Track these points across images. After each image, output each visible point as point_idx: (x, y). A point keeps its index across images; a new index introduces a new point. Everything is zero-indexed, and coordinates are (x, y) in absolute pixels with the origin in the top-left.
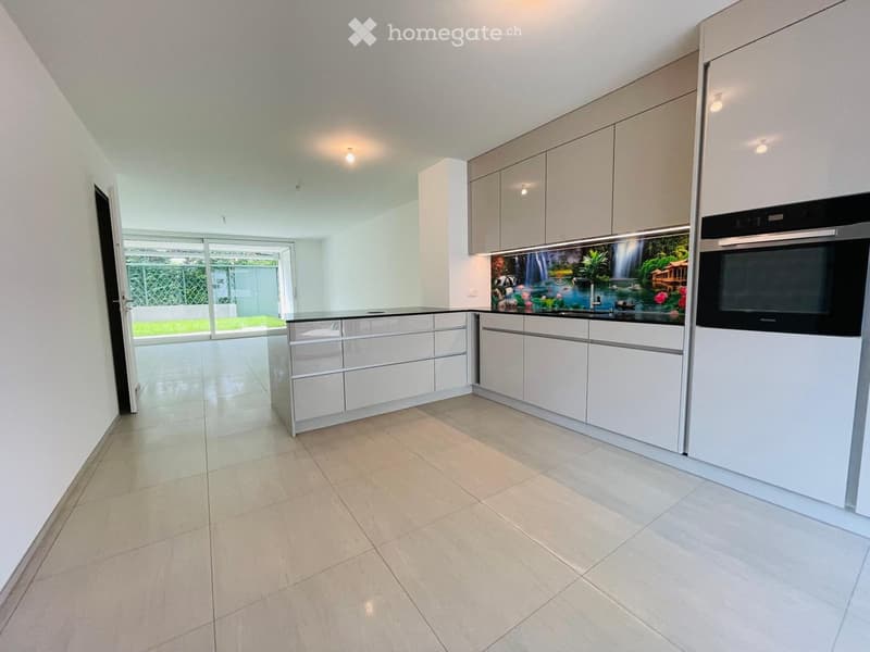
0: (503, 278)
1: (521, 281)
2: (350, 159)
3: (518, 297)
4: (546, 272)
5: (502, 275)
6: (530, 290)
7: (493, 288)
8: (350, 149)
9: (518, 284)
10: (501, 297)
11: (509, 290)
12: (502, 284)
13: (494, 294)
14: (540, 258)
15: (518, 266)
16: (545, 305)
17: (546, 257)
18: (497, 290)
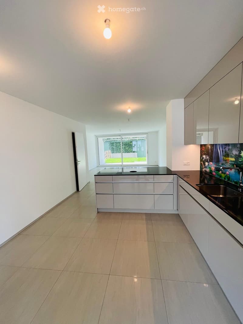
0: (204, 156)
1: (211, 160)
2: (129, 111)
3: (210, 168)
4: (222, 157)
5: (204, 155)
6: (215, 166)
7: (201, 161)
8: (129, 107)
9: (210, 161)
10: (203, 166)
11: (207, 164)
12: (204, 160)
13: (201, 164)
14: (220, 149)
15: (210, 151)
16: (221, 176)
17: (222, 148)
18: (202, 162)
